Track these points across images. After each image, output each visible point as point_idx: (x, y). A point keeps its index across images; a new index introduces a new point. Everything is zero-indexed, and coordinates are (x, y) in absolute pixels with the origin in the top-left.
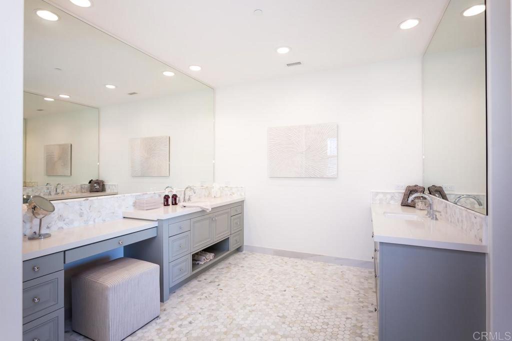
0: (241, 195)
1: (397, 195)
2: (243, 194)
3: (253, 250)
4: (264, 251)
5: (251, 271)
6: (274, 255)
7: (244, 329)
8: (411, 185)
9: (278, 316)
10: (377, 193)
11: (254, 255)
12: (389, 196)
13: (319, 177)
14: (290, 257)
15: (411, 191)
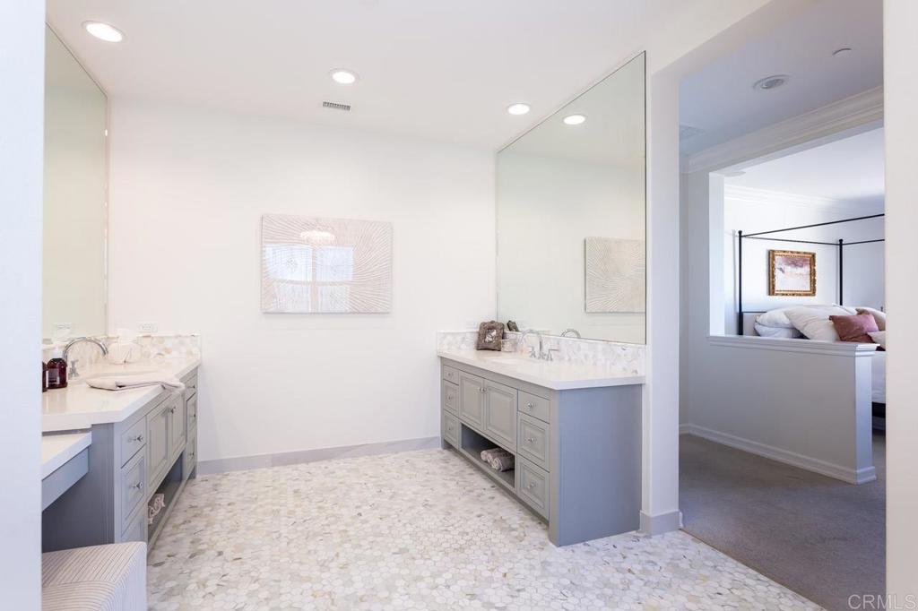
0: (190, 353)
1: (468, 335)
2: (195, 350)
3: (220, 468)
4: (248, 464)
5: (261, 506)
6: (273, 466)
7: (365, 598)
8: (486, 321)
9: (394, 553)
10: (445, 335)
11: (230, 478)
12: (459, 338)
13: (361, 311)
14: (307, 462)
15: (487, 328)
